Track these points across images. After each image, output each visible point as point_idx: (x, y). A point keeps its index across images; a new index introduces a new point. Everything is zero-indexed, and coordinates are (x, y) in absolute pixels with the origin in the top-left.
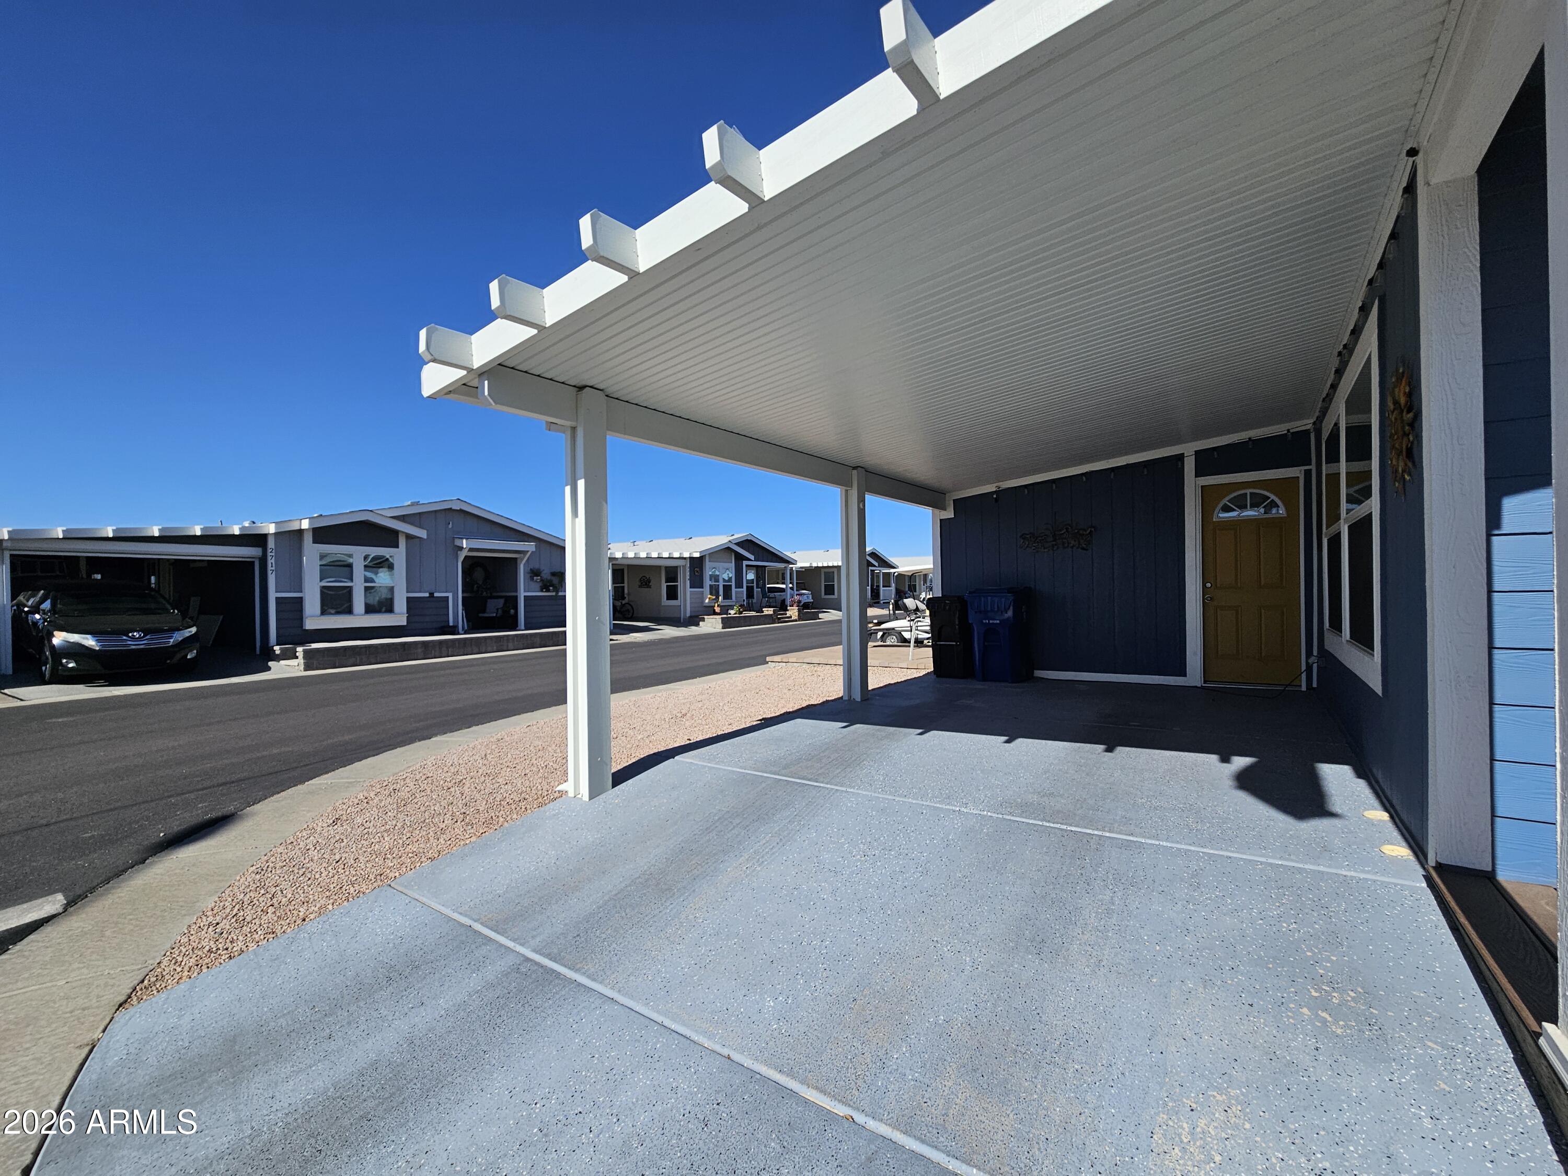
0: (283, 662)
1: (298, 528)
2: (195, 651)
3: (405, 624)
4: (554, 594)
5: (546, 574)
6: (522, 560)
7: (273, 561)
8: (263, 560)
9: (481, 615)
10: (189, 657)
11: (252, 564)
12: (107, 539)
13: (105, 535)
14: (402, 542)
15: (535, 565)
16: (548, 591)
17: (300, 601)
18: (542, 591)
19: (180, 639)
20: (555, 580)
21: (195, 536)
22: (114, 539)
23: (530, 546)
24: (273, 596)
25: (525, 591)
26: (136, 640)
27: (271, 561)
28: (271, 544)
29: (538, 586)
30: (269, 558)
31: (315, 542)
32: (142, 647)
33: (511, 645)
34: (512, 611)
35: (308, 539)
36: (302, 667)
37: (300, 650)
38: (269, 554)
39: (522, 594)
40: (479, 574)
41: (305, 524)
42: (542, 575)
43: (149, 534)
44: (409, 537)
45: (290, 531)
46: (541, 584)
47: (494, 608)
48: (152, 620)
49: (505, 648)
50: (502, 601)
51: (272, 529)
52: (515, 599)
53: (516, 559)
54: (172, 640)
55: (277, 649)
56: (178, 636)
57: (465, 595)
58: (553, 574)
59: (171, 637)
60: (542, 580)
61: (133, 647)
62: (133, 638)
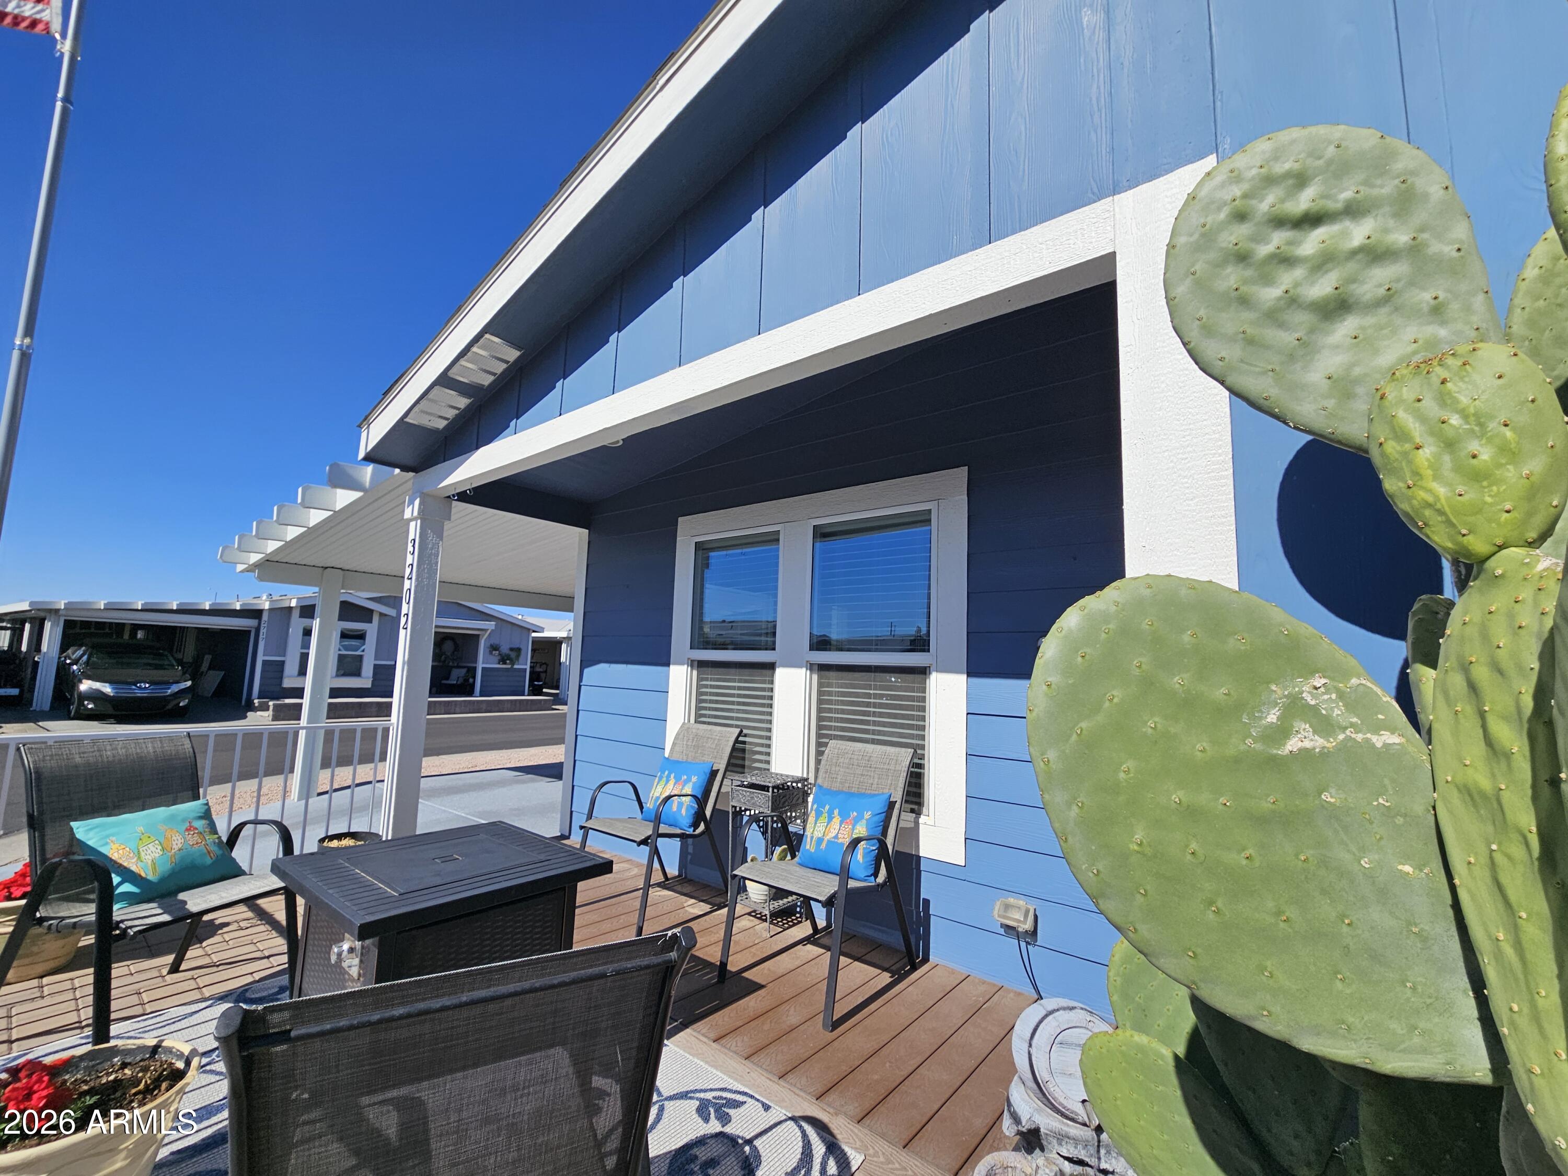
0: (259, 713)
1: (288, 605)
2: (187, 701)
3: (370, 686)
4: (509, 666)
5: (505, 649)
6: (484, 635)
7: (265, 631)
8: (258, 630)
9: (444, 682)
10: (181, 705)
11: (249, 632)
12: (137, 610)
13: (136, 608)
14: (376, 618)
15: (495, 641)
16: (505, 663)
17: (282, 663)
18: (499, 663)
19: (176, 690)
20: (513, 655)
21: (205, 610)
22: (141, 610)
23: (490, 625)
24: (260, 658)
25: (483, 663)
26: (143, 689)
27: (263, 631)
28: (265, 617)
29: (496, 659)
30: (262, 628)
31: (301, 616)
32: (145, 695)
33: (458, 710)
34: (471, 680)
35: (296, 614)
36: (270, 718)
37: (271, 703)
38: (262, 625)
39: (480, 666)
40: (448, 646)
41: (293, 603)
42: (500, 649)
43: (170, 607)
44: (382, 615)
45: (282, 608)
46: (499, 658)
47: (457, 676)
48: (157, 674)
49: (452, 711)
50: (464, 671)
51: (267, 606)
52: (475, 669)
53: (478, 636)
54: (169, 691)
55: (256, 701)
56: (175, 688)
57: (434, 664)
58: (512, 649)
59: (169, 688)
60: (500, 654)
61: (139, 695)
62: (140, 688)
